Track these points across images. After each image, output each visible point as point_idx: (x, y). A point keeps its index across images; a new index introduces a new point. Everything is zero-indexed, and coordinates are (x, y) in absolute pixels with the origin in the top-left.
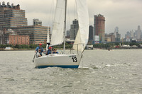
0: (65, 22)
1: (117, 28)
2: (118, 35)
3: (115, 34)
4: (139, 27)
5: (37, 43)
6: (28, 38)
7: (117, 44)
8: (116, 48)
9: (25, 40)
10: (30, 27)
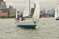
0: (30, 7)
1: (44, 9)
2: (45, 12)
3: (43, 11)
4: (53, 8)
5: (11, 15)
6: (7, 13)
7: (44, 15)
8: (44, 17)
9: (6, 14)
10: (8, 9)
